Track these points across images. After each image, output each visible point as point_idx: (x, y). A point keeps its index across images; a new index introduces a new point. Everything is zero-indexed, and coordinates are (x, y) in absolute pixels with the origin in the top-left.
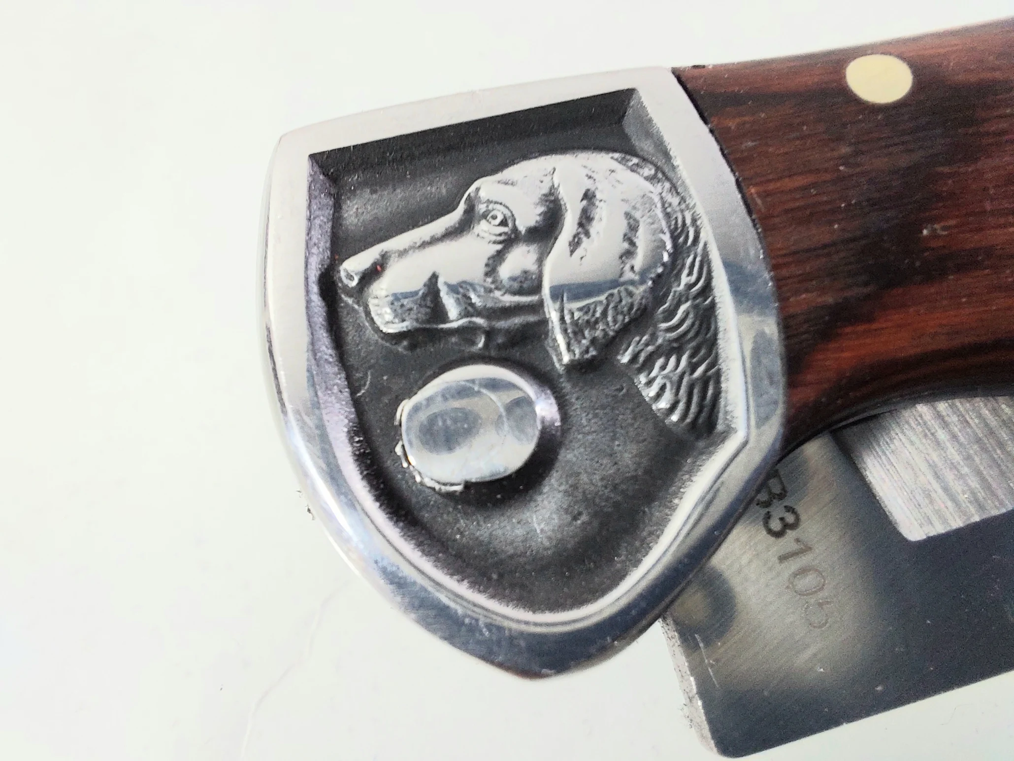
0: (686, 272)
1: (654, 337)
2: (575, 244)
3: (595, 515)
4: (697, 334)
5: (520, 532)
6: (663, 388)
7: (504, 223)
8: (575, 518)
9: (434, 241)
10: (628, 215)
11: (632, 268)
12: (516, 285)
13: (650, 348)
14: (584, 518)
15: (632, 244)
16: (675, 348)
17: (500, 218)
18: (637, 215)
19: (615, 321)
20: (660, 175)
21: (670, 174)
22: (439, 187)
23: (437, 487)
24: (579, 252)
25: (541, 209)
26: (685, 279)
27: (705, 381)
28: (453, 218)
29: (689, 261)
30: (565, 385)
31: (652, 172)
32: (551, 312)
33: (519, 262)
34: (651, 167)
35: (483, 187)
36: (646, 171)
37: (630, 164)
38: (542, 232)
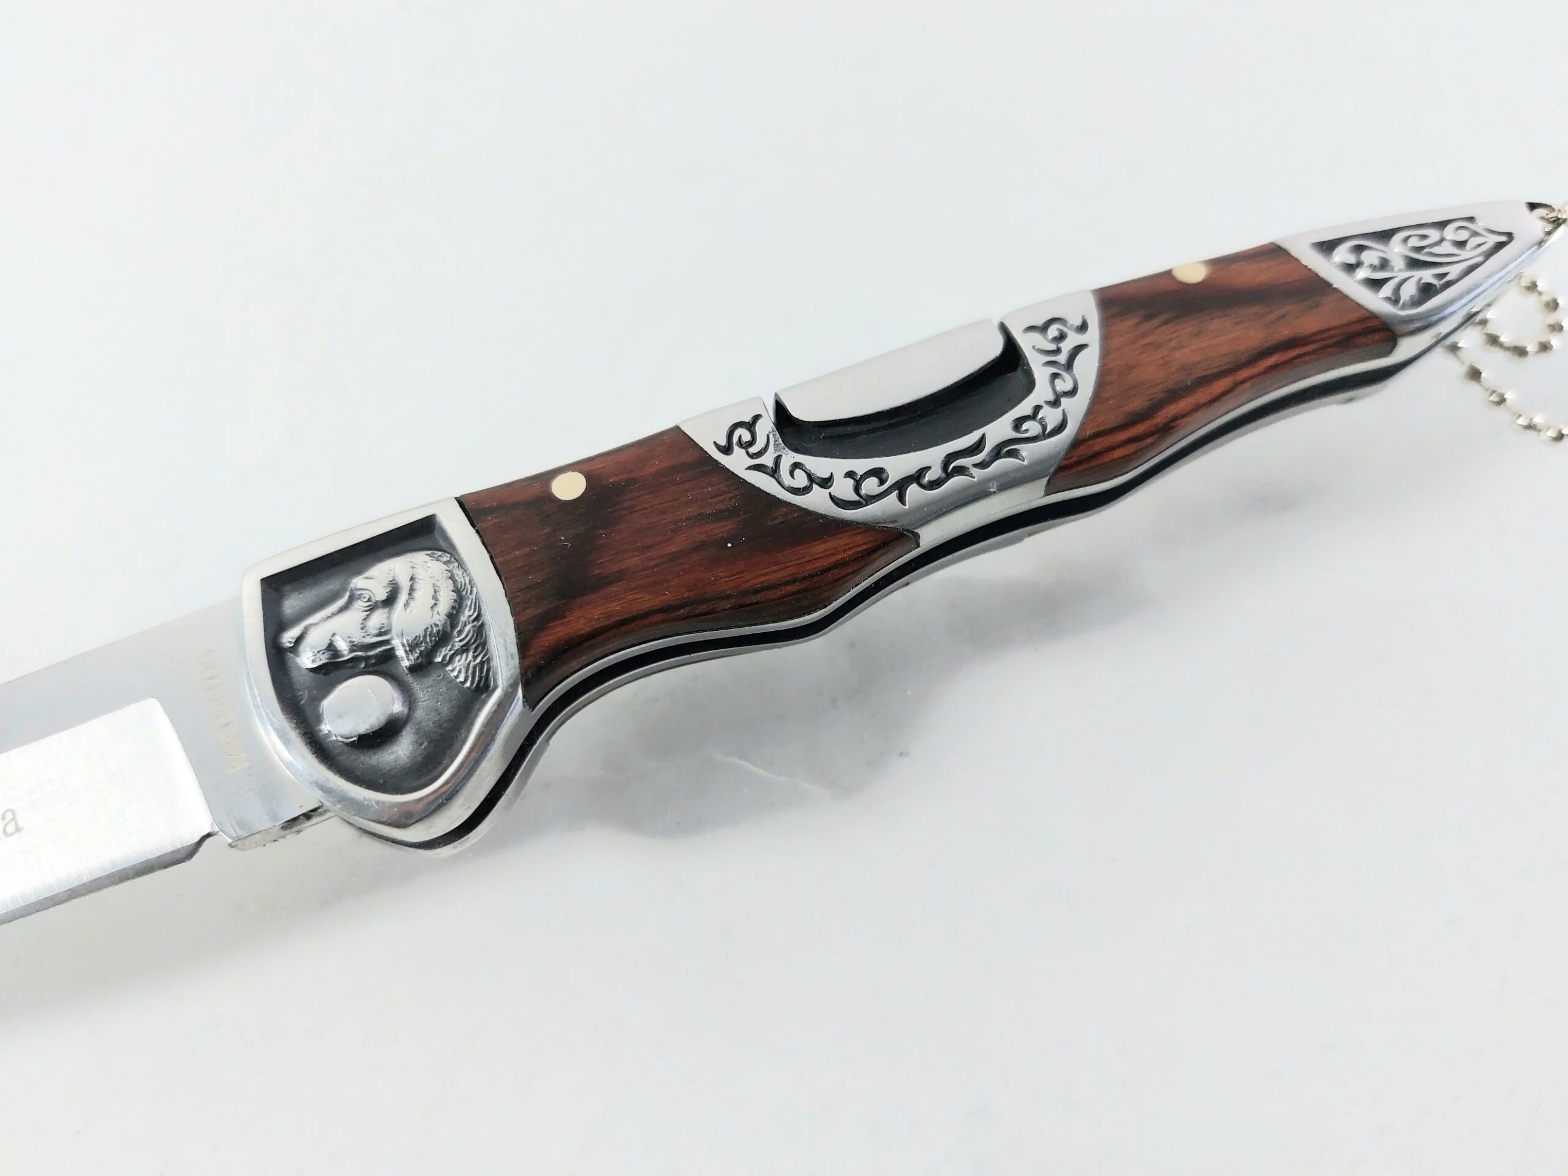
0: (468, 609)
1: (453, 646)
2: (406, 605)
3: (430, 742)
4: (475, 641)
5: (392, 757)
6: (460, 672)
7: (369, 600)
8: (421, 745)
9: (333, 615)
10: (434, 585)
11: (438, 613)
12: (377, 631)
13: (452, 652)
14: (426, 744)
15: (437, 600)
16: (464, 649)
17: (368, 597)
18: (438, 584)
19: (431, 641)
20: (453, 560)
21: (457, 558)
22: (330, 585)
23: (345, 740)
24: (408, 610)
25: (388, 589)
26: (466, 614)
27: (482, 663)
28: (343, 601)
29: (469, 603)
30: (410, 679)
31: (449, 559)
32: (396, 643)
33: (378, 618)
34: (449, 555)
35: (358, 582)
36: (445, 559)
37: (436, 556)
38: (389, 601)
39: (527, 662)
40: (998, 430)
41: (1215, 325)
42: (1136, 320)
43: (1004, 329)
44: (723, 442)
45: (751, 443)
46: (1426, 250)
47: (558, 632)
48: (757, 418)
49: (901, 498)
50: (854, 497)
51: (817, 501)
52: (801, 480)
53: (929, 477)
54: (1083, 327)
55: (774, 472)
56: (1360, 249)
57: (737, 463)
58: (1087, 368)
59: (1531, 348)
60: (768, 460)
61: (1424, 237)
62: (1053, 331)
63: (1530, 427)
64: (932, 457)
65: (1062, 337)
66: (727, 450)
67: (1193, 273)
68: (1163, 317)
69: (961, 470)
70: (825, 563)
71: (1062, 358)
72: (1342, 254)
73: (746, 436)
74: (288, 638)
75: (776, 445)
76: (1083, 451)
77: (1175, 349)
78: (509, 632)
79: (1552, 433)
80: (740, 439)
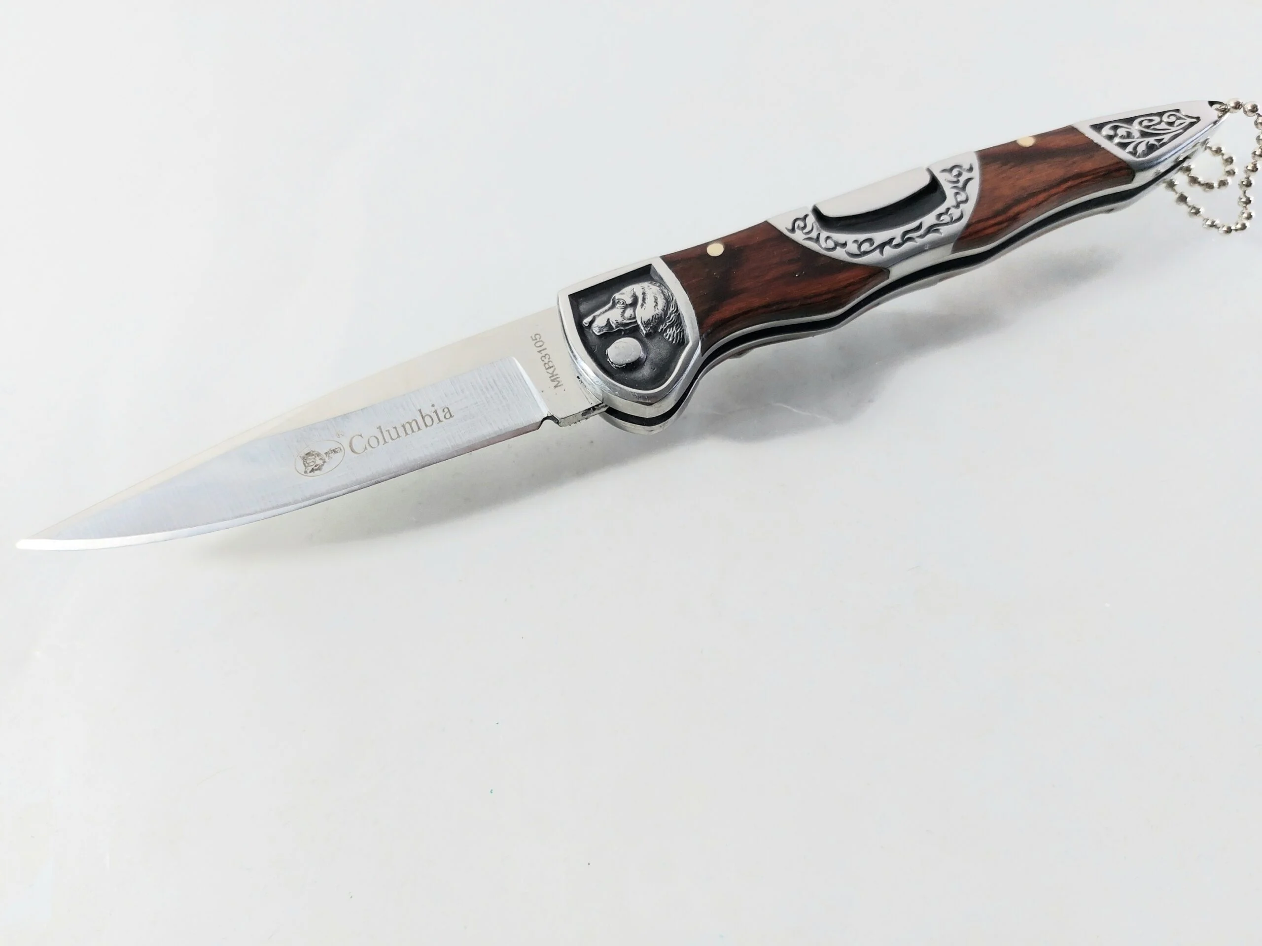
0: (671, 307)
1: (666, 324)
2: (642, 305)
3: (658, 369)
4: (676, 321)
5: (641, 375)
6: (670, 336)
7: (623, 304)
8: (654, 370)
9: (606, 311)
10: (654, 296)
11: (658, 309)
12: (629, 317)
13: (665, 327)
14: (656, 369)
15: (657, 303)
16: (671, 326)
17: (622, 303)
18: (657, 296)
19: (655, 322)
20: (661, 285)
21: (664, 284)
22: (604, 298)
23: (619, 366)
24: (644, 307)
25: (632, 299)
26: (671, 309)
27: (680, 332)
28: (610, 304)
29: (672, 305)
30: (646, 339)
32: (639, 323)
33: (629, 312)
34: (660, 282)
35: (617, 296)
36: (658, 285)
37: (654, 283)
38: (634, 304)
39: (703, 331)
40: (929, 219)
41: (1040, 167)
42: (997, 166)
43: (929, 170)
44: (790, 227)
45: (805, 226)
46: (1152, 127)
47: (717, 316)
48: (806, 216)
49: (882, 252)
50: (858, 252)
51: (840, 254)
52: (831, 244)
53: (894, 243)
54: (971, 169)
55: (817, 241)
56: (1115, 128)
57: (798, 237)
58: (973, 189)
59: (1216, 185)
60: (814, 235)
61: (1151, 121)
62: (955, 172)
63: (1213, 225)
64: (897, 233)
65: (960, 174)
66: (793, 230)
67: (1028, 142)
68: (1012, 164)
69: (910, 239)
70: (845, 283)
71: (960, 185)
72: (1106, 131)
73: (802, 224)
74: (586, 321)
75: (818, 229)
76: (970, 230)
77: (1018, 179)
78: (693, 317)
79: (1225, 229)
80: (799, 226)
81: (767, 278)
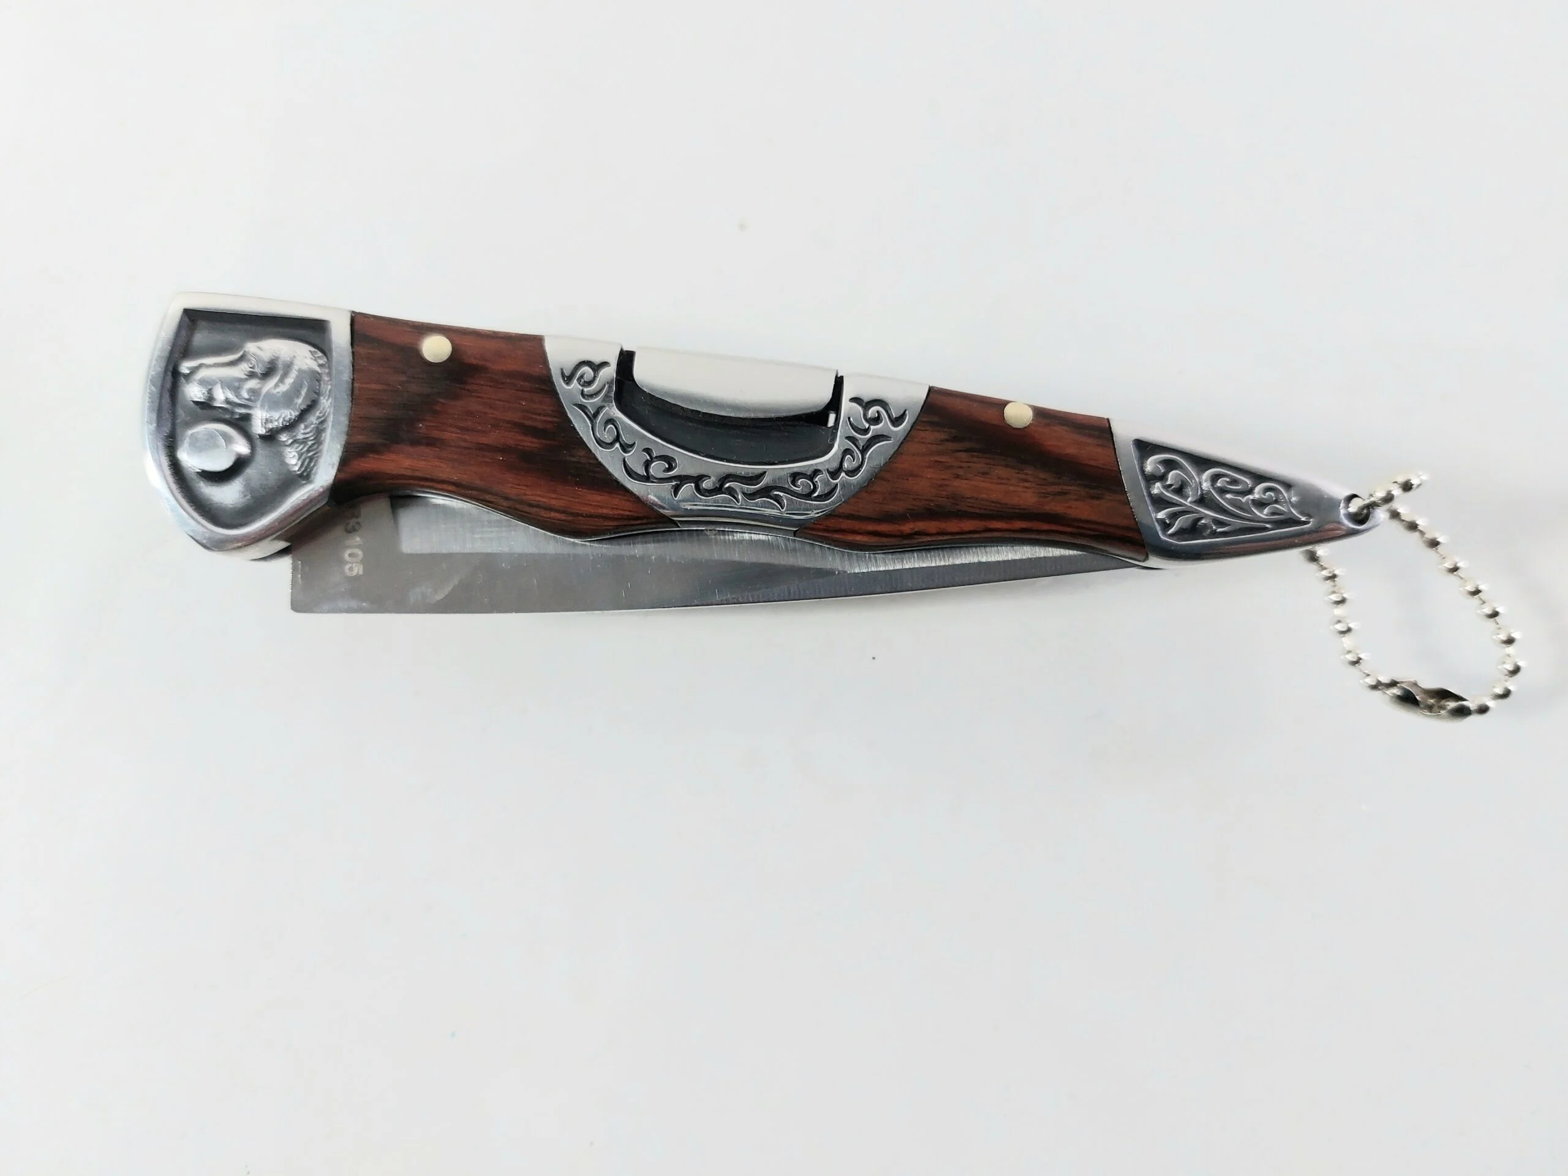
0: (318, 412)
1: (296, 435)
3: (252, 498)
4: (314, 439)
6: (294, 456)
8: (244, 496)
9: (221, 365)
10: (301, 380)
11: (296, 403)
12: (248, 396)
13: (294, 439)
14: (248, 497)
15: (300, 393)
16: (303, 442)
18: (306, 381)
19: (281, 423)
23: (192, 468)
24: (278, 390)
25: (268, 364)
26: (317, 415)
27: (312, 459)
28: (235, 356)
31: (324, 363)
32: (260, 412)
33: (252, 386)
34: (325, 359)
35: (251, 347)
36: (321, 362)
37: (316, 356)
38: (265, 376)
39: (342, 476)
40: (776, 472)
41: (1001, 472)
42: (943, 436)
43: (839, 382)
44: (567, 373)
45: (589, 383)
46: (1229, 496)
47: (372, 464)
48: (605, 364)
49: (676, 489)
50: (641, 471)
51: (610, 460)
52: (608, 438)
53: (706, 484)
54: (897, 421)
55: (593, 418)
56: (1170, 465)
57: (570, 395)
58: (878, 455)
60: (591, 403)
61: (1234, 482)
62: (872, 412)
64: (714, 468)
65: (877, 420)
66: (569, 379)
67: (1018, 414)
68: (967, 445)
69: (731, 492)
70: (592, 511)
71: (863, 438)
72: (1151, 464)
73: (589, 376)
74: (185, 367)
75: (607, 396)
76: (831, 523)
77: (958, 477)
80: (582, 377)
81: (484, 440)
